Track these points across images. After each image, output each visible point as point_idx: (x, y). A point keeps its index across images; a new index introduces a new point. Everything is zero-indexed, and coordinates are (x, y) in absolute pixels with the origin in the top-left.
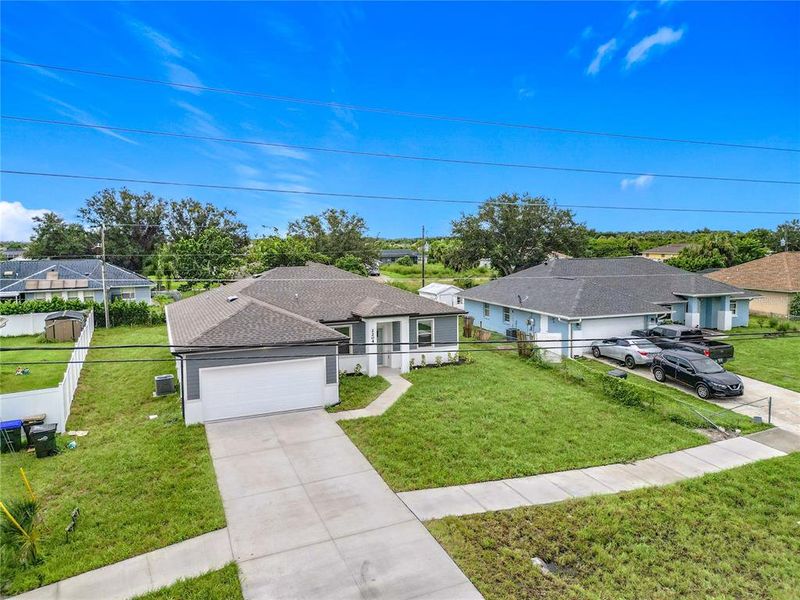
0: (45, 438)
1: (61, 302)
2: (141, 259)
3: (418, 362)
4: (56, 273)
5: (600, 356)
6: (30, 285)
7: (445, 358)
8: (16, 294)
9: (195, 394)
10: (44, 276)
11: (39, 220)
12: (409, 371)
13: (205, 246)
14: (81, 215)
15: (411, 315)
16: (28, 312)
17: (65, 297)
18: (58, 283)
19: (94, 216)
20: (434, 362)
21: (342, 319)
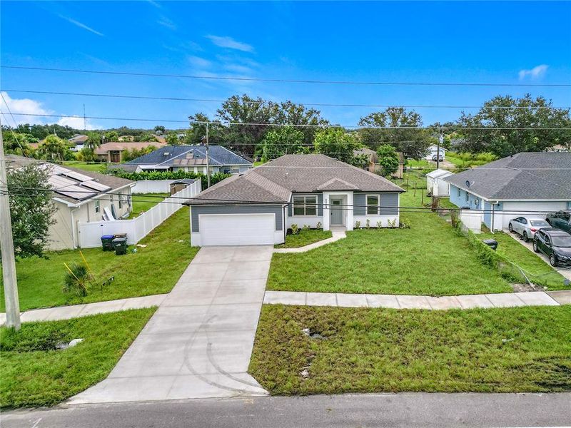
0: (120, 245)
1: (183, 173)
2: (254, 146)
3: (363, 224)
4: (192, 154)
5: (512, 231)
6: (176, 163)
7: (385, 224)
8: (167, 167)
9: (196, 229)
10: (184, 157)
11: (192, 118)
12: (352, 230)
13: (284, 137)
14: (220, 114)
15: (355, 191)
16: (164, 179)
17: (186, 171)
18: (192, 162)
19: (228, 114)
20: (375, 225)
21: (309, 191)
